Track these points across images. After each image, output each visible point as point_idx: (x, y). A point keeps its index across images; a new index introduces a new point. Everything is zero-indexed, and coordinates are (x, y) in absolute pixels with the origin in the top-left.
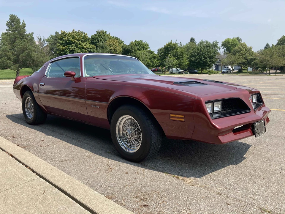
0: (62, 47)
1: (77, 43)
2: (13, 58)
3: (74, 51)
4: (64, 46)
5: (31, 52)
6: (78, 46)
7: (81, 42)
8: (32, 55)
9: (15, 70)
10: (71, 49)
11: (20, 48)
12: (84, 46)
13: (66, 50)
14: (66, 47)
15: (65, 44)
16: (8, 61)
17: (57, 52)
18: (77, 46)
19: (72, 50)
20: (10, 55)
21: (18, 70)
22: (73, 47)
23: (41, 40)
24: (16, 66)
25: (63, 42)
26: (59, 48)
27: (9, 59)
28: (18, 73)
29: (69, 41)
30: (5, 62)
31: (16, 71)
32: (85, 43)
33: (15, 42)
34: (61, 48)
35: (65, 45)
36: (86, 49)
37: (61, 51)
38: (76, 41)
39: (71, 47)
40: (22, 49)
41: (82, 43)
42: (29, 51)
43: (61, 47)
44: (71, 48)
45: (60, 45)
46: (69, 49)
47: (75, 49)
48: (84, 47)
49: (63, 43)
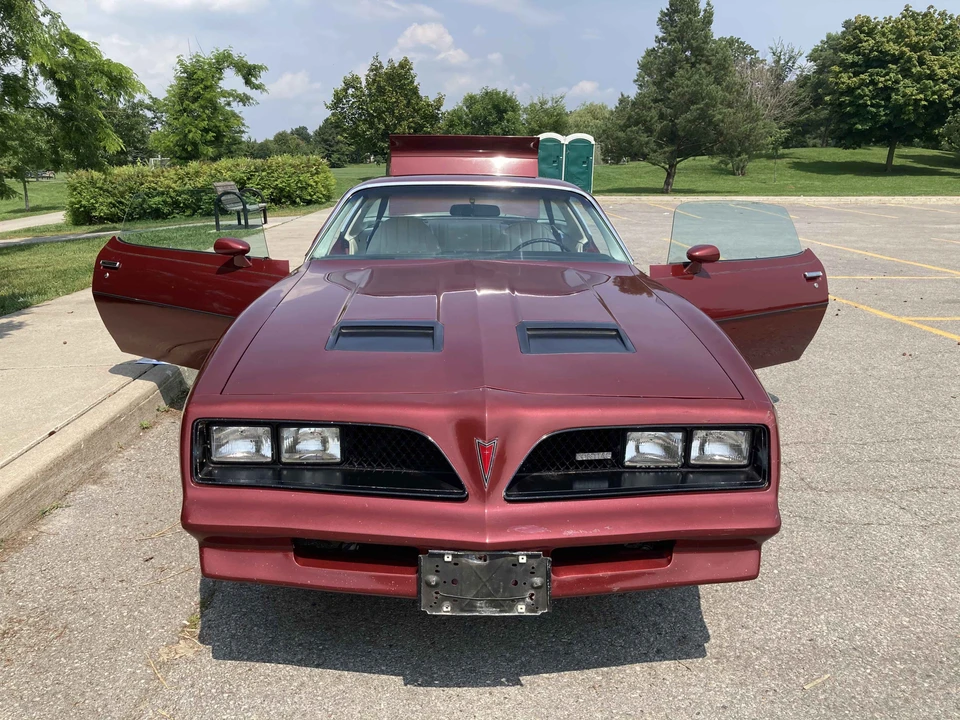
0: (849, 78)
1: (910, 59)
2: (658, 127)
3: (893, 89)
4: (856, 74)
5: (714, 106)
6: (914, 70)
7: (928, 56)
8: (714, 116)
9: (663, 164)
10: (881, 85)
11: (684, 95)
12: (936, 68)
13: (859, 88)
14: (862, 76)
15: (860, 66)
16: (644, 138)
17: (827, 98)
18: (906, 73)
19: (886, 88)
20: (652, 118)
21: (672, 166)
22: (892, 75)
23: (782, 57)
24: (665, 153)
25: (856, 59)
26: (837, 83)
27: (649, 130)
28: (670, 175)
29: (880, 52)
30: (635, 142)
31: (667, 166)
32: (944, 59)
33: (671, 74)
34: (843, 83)
35: (863, 69)
36: (945, 82)
37: (842, 94)
38: (906, 49)
39: (884, 76)
40: (687, 96)
41: (933, 57)
42: (706, 103)
43: (844, 77)
44: (883, 79)
45: (840, 72)
46: (873, 82)
47: (897, 82)
48: (936, 75)
49: (854, 64)
